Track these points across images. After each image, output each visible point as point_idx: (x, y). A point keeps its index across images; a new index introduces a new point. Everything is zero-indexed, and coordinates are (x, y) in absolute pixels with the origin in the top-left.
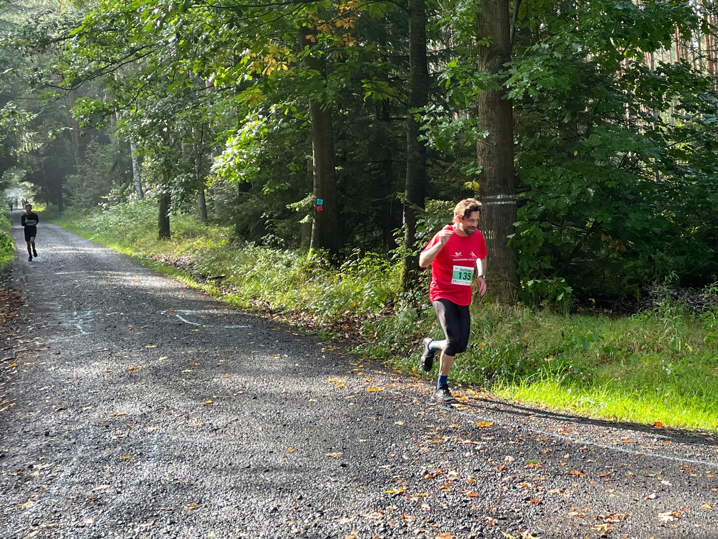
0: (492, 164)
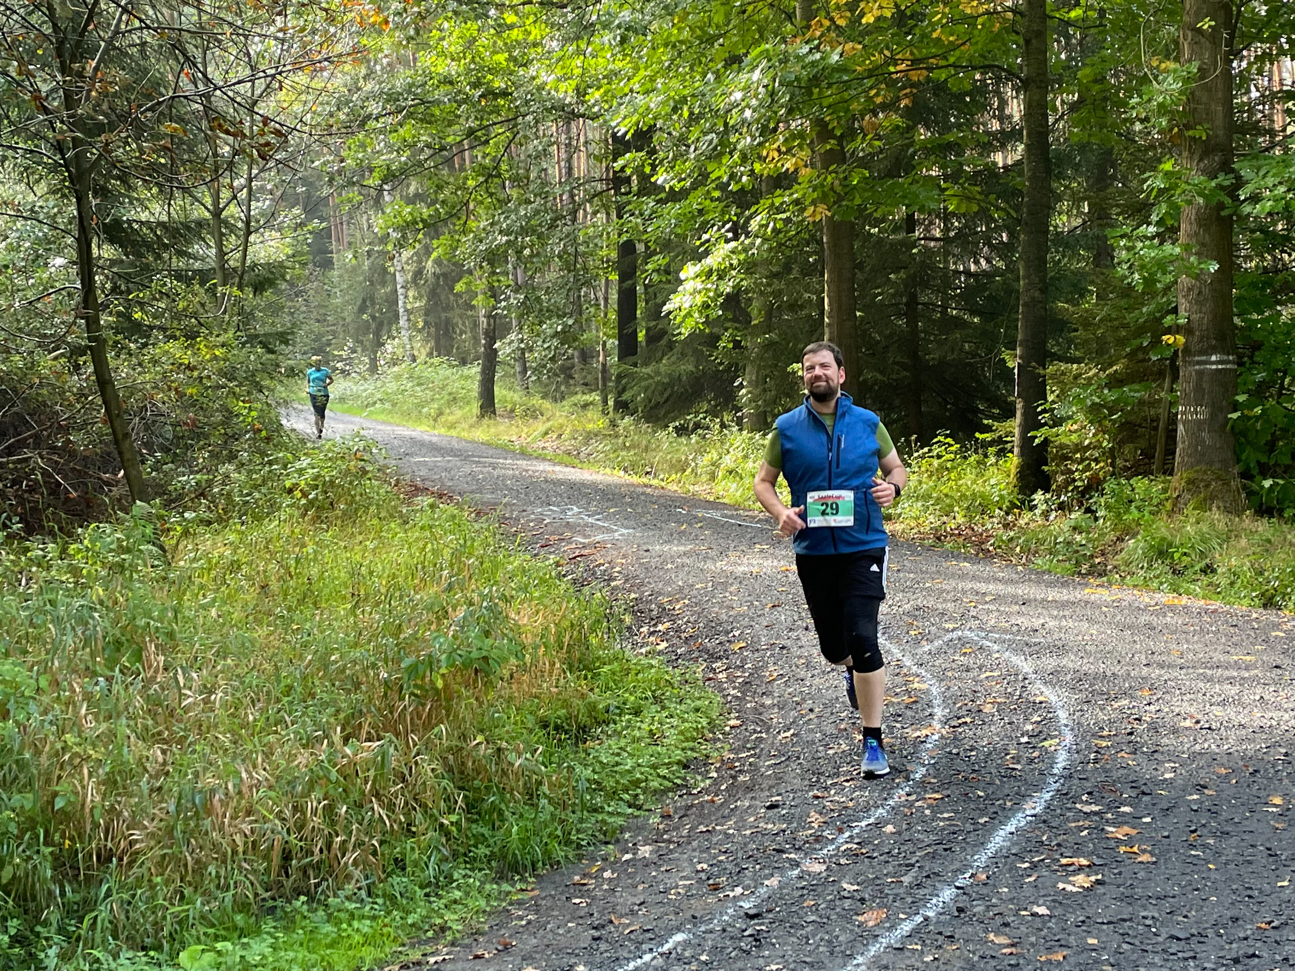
0: (1204, 310)
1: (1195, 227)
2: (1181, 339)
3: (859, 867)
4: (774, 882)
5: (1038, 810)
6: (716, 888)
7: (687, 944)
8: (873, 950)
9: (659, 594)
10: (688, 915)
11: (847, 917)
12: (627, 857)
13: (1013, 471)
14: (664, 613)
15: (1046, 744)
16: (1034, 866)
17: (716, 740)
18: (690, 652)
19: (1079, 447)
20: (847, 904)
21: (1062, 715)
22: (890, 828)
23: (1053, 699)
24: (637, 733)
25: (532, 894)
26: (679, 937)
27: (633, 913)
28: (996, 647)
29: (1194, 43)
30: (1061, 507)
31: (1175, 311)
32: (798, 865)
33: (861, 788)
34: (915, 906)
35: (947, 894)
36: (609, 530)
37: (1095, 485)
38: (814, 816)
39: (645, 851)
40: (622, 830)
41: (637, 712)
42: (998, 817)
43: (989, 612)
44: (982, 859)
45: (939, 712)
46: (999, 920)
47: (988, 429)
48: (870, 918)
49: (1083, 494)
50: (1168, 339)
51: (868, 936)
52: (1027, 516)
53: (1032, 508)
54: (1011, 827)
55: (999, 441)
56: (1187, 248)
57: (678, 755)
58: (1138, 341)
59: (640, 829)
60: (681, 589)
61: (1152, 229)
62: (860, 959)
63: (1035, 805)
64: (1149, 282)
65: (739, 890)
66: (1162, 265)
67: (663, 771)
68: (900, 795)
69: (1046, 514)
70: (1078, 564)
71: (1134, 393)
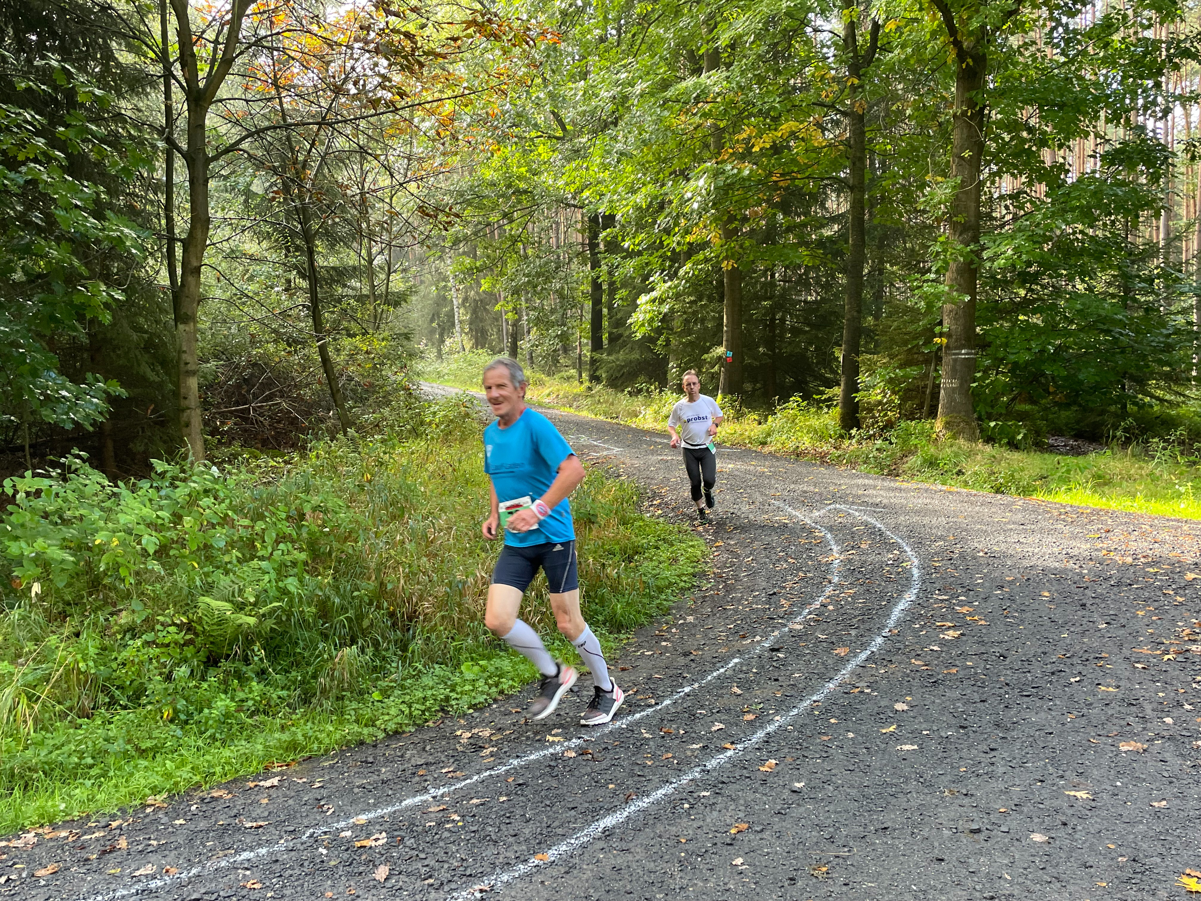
1: (955, 275)
2: (945, 340)
3: (822, 627)
4: (776, 633)
5: (913, 598)
6: (744, 637)
7: (741, 664)
8: (849, 667)
9: (650, 484)
10: (735, 649)
11: (828, 651)
12: (681, 622)
13: (838, 417)
14: (655, 495)
15: (904, 564)
16: (923, 627)
17: (707, 563)
18: (677, 516)
19: (880, 403)
20: (825, 644)
21: (908, 549)
22: (831, 607)
23: (900, 541)
24: (662, 559)
25: (633, 641)
26: (736, 660)
27: (702, 650)
28: (857, 514)
29: (959, 165)
30: (869, 438)
31: (941, 323)
32: (786, 626)
33: (805, 587)
34: (864, 646)
35: (879, 640)
36: (608, 449)
37: (889, 425)
38: (783, 602)
39: (690, 619)
40: (670, 608)
41: (657, 548)
42: (892, 602)
43: (847, 495)
44: (891, 623)
45: (835, 548)
46: (914, 654)
47: (822, 393)
48: (842, 651)
49: (882, 430)
50: (937, 340)
51: (843, 661)
52: (847, 442)
53: (851, 437)
54: (901, 606)
55: (830, 399)
56: (951, 287)
57: (691, 570)
58: (915, 342)
59: (679, 609)
60: (662, 481)
61: (933, 276)
62: (844, 672)
63: (910, 596)
64: (930, 306)
65: (758, 638)
66: (938, 296)
67: (684, 578)
68: (829, 591)
69: (859, 443)
70: (882, 469)
71: (913, 371)
